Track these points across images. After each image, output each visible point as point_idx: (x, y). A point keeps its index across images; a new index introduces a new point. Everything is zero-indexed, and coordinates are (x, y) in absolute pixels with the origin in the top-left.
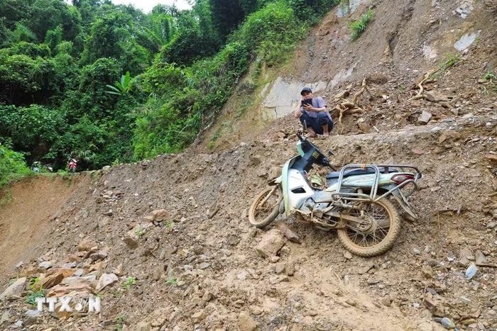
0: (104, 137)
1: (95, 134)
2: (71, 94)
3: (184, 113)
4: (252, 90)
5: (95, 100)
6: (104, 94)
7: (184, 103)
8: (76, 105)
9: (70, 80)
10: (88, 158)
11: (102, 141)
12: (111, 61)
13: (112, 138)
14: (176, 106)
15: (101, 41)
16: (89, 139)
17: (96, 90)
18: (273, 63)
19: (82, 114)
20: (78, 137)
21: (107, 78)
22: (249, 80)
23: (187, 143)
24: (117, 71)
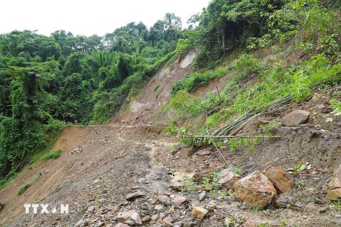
0: (77, 107)
1: (74, 106)
2: (62, 89)
3: (109, 108)
4: (128, 103)
5: (72, 91)
6: (75, 89)
7: (109, 105)
8: (64, 93)
9: (60, 82)
10: (71, 116)
11: (76, 109)
12: (78, 75)
13: (79, 107)
14: (107, 106)
15: (73, 65)
16: (71, 108)
17: (72, 87)
18: (135, 95)
19: (67, 97)
20: (65, 107)
21: (77, 82)
22: (128, 99)
23: (110, 117)
24: (81, 79)
